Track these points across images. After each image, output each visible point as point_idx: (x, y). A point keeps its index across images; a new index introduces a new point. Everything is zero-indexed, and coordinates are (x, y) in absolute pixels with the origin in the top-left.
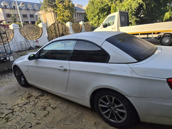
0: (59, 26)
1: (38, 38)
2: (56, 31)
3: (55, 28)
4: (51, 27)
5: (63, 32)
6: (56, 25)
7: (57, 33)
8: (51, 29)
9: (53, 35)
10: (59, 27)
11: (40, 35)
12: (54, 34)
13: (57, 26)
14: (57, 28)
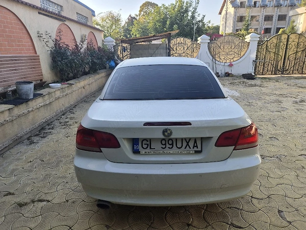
0: (290, 40)
1: (235, 59)
2: (278, 51)
3: (279, 45)
4: (271, 41)
5: (297, 52)
6: (283, 38)
7: (281, 54)
8: (269, 44)
9: (268, 57)
10: (289, 43)
11: (242, 55)
12: (272, 55)
13: (286, 40)
14: (285, 43)
